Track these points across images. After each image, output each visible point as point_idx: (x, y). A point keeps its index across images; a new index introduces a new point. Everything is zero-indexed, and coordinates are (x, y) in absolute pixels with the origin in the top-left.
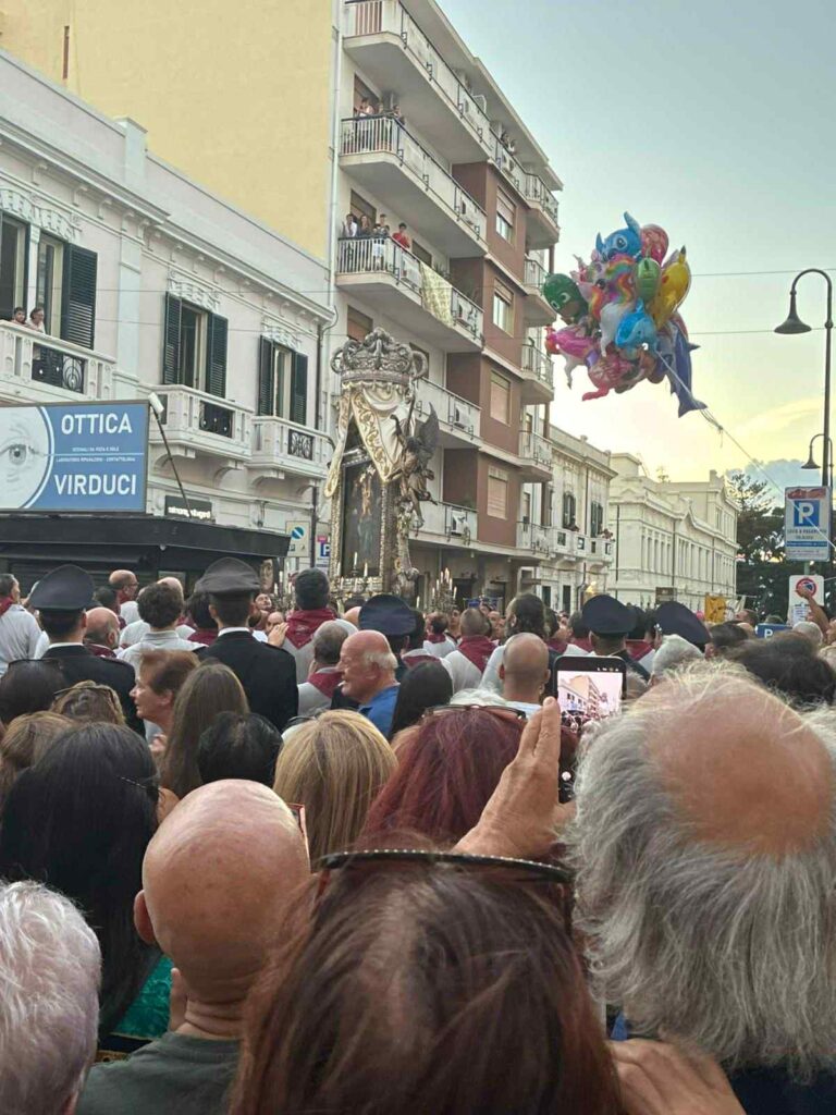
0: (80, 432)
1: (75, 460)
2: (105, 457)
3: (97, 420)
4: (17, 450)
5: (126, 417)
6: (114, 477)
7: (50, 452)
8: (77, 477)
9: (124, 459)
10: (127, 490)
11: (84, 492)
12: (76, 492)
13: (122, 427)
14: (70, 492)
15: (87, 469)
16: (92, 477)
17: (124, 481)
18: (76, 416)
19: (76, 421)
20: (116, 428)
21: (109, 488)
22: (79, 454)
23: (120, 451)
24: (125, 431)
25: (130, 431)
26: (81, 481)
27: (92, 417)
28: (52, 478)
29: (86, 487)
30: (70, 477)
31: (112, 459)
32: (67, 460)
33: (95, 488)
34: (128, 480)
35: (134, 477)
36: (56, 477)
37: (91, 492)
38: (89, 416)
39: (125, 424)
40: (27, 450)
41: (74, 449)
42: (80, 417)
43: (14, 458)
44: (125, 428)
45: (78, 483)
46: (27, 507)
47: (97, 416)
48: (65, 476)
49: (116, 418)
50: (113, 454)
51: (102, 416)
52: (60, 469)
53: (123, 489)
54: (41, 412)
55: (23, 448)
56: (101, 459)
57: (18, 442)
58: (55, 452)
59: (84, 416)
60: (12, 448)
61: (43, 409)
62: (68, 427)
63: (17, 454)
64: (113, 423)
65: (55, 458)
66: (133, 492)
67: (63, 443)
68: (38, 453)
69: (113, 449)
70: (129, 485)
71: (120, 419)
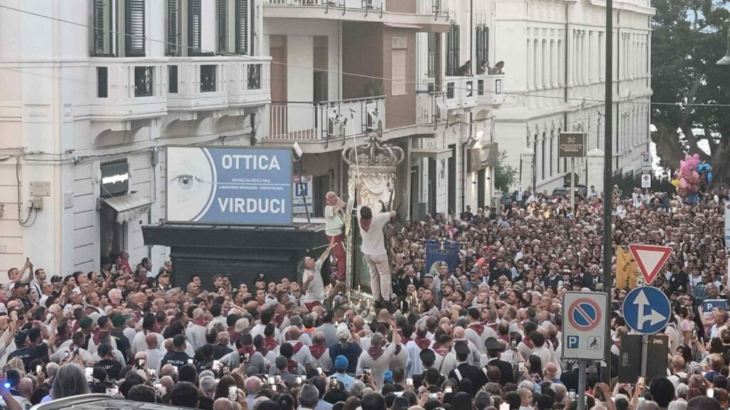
0: (237, 167)
1: (234, 187)
2: (258, 186)
3: (251, 160)
4: (185, 179)
5: (274, 159)
6: (267, 200)
7: (213, 181)
8: (237, 200)
9: (274, 188)
10: (278, 209)
11: (243, 211)
12: (236, 211)
13: (272, 166)
14: (231, 210)
15: (245, 194)
16: (249, 200)
17: (275, 203)
18: (234, 156)
19: (234, 160)
20: (267, 166)
21: (263, 208)
22: (236, 184)
23: (271, 182)
24: (274, 169)
25: (279, 168)
26: (240, 202)
27: (248, 157)
28: (216, 200)
29: (245, 207)
30: (231, 199)
31: (264, 188)
32: (227, 187)
33: (252, 207)
34: (278, 203)
35: (283, 201)
36: (220, 199)
37: (249, 211)
38: (244, 156)
39: (274, 164)
40: (194, 178)
41: (233, 180)
42: (237, 157)
43: (183, 184)
44: (275, 166)
45: (238, 205)
46: (196, 220)
47: (251, 156)
48: (227, 199)
49: (267, 159)
50: (266, 185)
51: (255, 157)
52: (221, 194)
53: (275, 209)
54: (203, 151)
55: (191, 177)
56: (256, 188)
57: (185, 173)
58: (218, 182)
59: (241, 156)
60: (180, 177)
61: (206, 150)
62: (227, 163)
63: (185, 182)
64: (264, 162)
65: (218, 185)
66: (283, 212)
67: (223, 176)
68: (203, 182)
69: (265, 181)
70: (280, 206)
71: (270, 158)
